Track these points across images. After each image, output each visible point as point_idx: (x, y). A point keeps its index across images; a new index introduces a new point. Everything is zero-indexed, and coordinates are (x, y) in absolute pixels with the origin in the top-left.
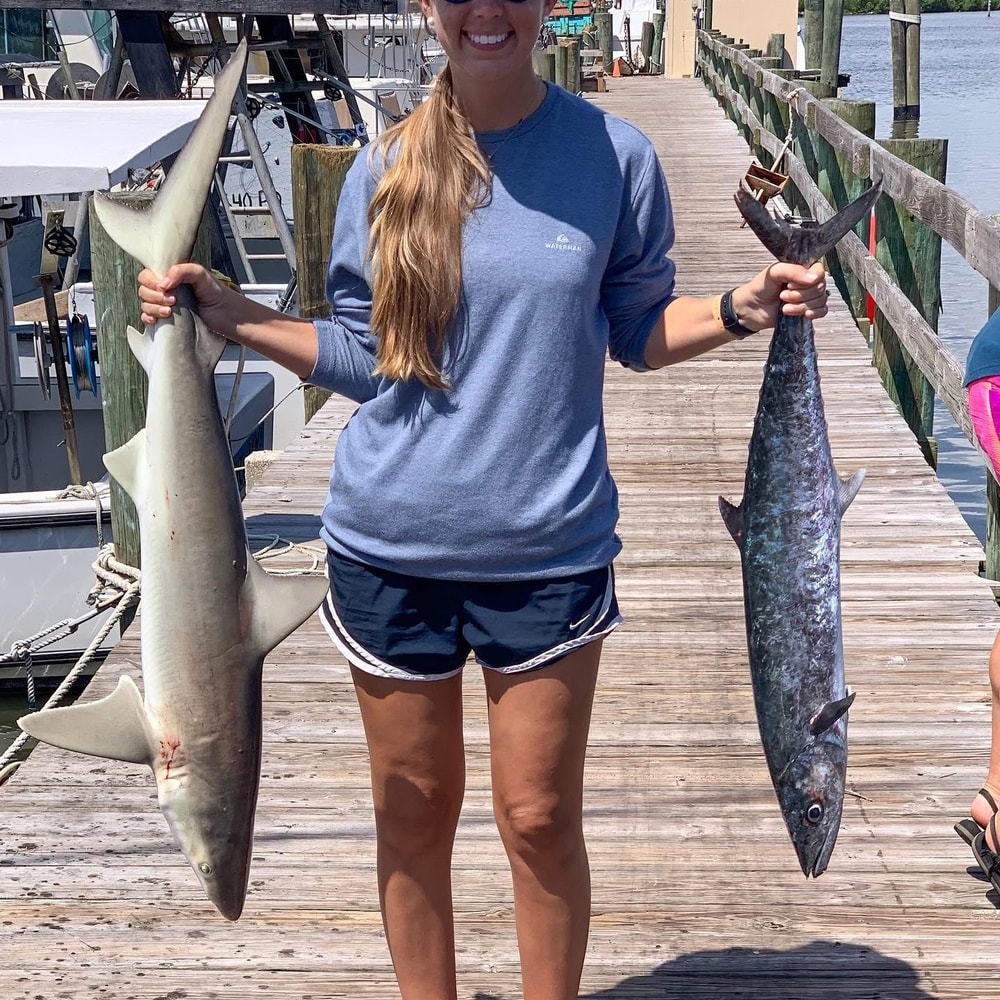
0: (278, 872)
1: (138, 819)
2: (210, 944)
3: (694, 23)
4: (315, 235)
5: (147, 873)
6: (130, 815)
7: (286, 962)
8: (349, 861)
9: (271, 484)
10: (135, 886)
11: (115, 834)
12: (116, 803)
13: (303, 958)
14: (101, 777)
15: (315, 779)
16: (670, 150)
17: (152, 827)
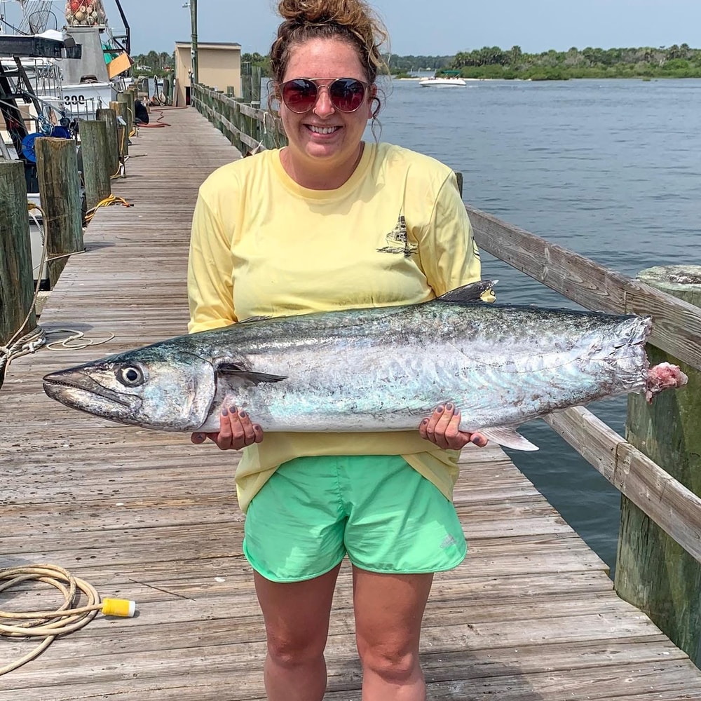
0: (123, 486)
1: (45, 466)
2: (103, 519)
3: (190, 80)
4: (50, 183)
5: (59, 490)
6: (40, 465)
7: (143, 525)
8: (156, 478)
9: (52, 307)
10: (56, 496)
11: (36, 474)
12: (31, 460)
13: (149, 522)
14: (19, 448)
15: (125, 444)
16: (192, 142)
17: (53, 470)
